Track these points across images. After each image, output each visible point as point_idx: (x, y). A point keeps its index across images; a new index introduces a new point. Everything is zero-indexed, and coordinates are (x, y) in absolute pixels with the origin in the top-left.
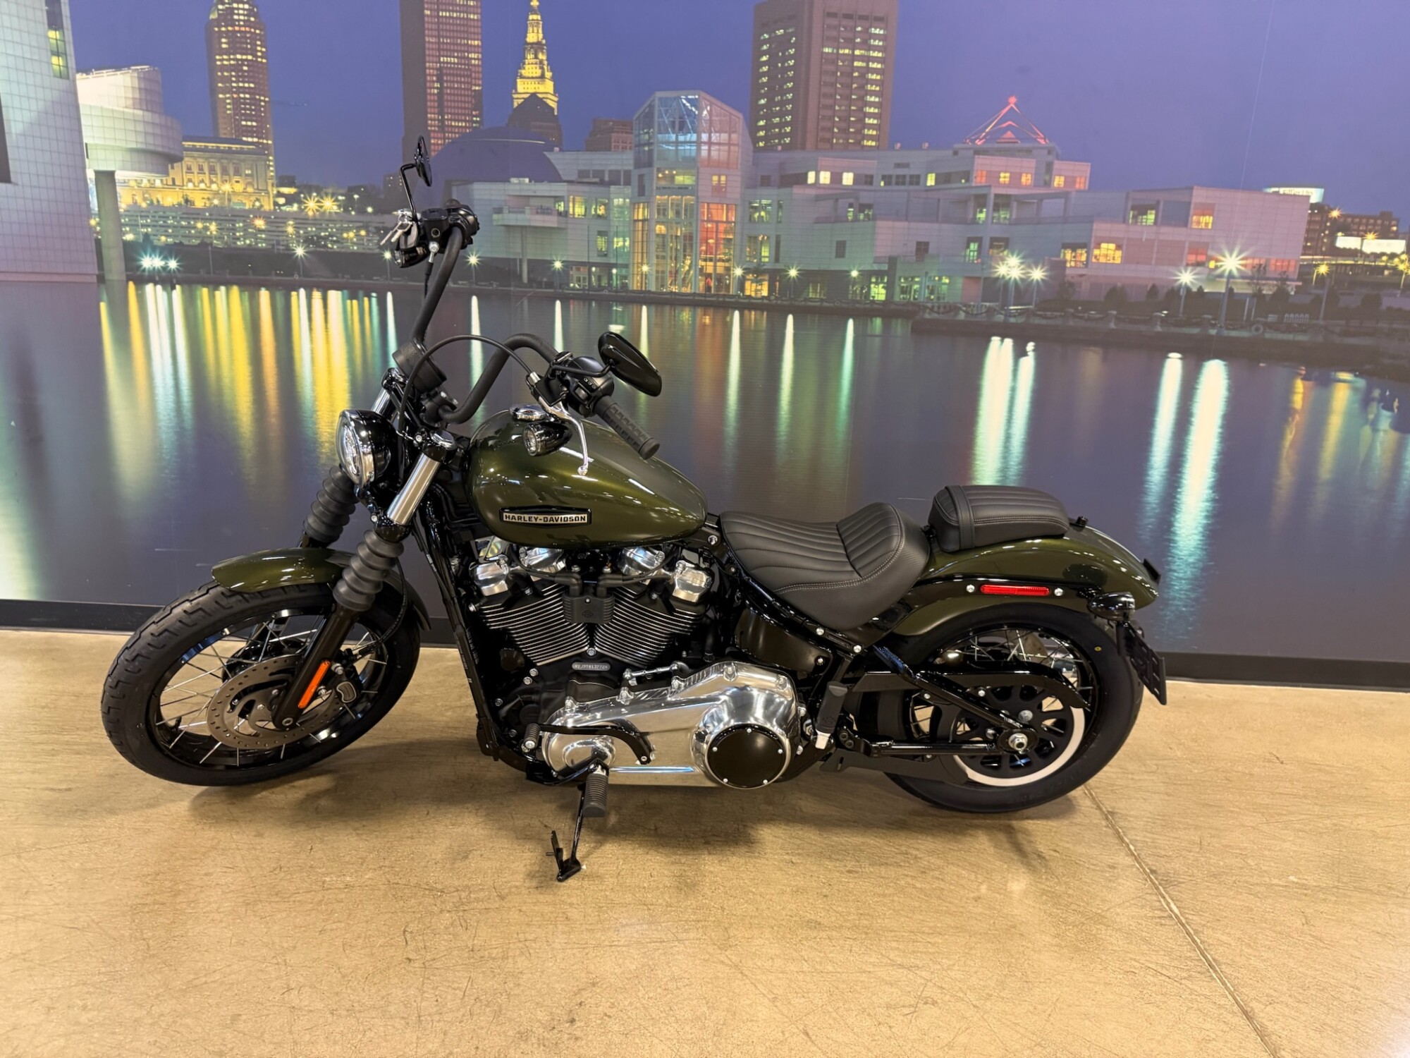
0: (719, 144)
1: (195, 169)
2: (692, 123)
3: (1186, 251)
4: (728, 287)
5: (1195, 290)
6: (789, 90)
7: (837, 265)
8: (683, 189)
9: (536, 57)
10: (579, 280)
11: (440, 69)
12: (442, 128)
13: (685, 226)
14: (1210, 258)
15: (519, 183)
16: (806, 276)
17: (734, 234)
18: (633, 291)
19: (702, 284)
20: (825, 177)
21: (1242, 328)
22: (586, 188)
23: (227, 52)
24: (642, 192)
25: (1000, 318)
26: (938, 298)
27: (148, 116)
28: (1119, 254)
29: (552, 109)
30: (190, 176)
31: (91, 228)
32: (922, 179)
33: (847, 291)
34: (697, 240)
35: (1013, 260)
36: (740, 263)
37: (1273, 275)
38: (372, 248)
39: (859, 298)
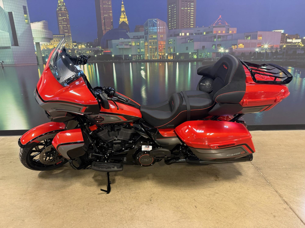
0: (161, 29)
1: (56, 41)
2: (156, 25)
3: (257, 44)
4: (165, 58)
5: (259, 52)
6: (175, 17)
7: (187, 52)
8: (155, 38)
9: (123, 14)
10: (134, 58)
11: (104, 17)
12: (105, 29)
13: (155, 46)
14: (262, 45)
15: (121, 39)
16: (181, 54)
17: (165, 47)
18: (146, 60)
19: (159, 57)
20: (183, 34)
21: (269, 59)
22: (135, 40)
23: (61, 17)
24: (146, 39)
26: (207, 57)
27: (46, 30)
28: (243, 46)
29: (127, 24)
30: (55, 42)
31: (35, 54)
32: (203, 33)
33: (189, 57)
34: (158, 49)
35: (222, 49)
36: (167, 52)
37: (275, 48)
38: (92, 54)
39: (191, 58)
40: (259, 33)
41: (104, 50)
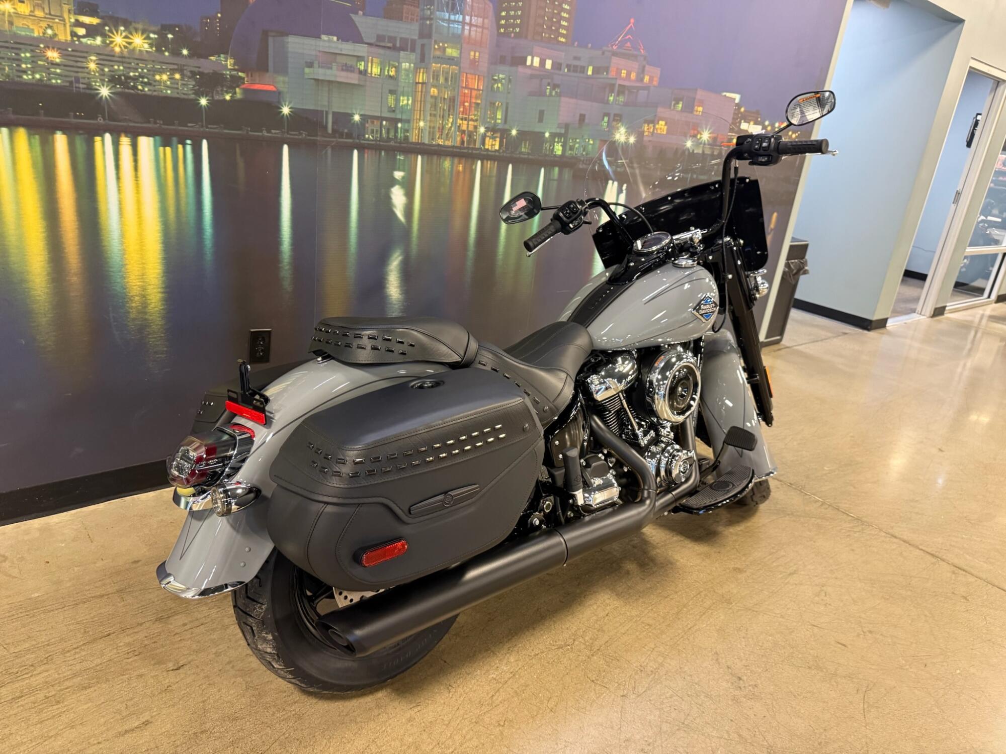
0: (476, 26)
2: (460, 6)
3: (690, 128)
4: (475, 141)
7: (538, 128)
8: (451, 60)
10: (372, 132)
13: (451, 90)
14: (699, 132)
15: (329, 41)
16: (522, 136)
17: (481, 101)
18: (412, 143)
19: (459, 139)
20: (537, 62)
22: (381, 51)
24: (423, 59)
25: (613, 167)
26: (587, 154)
28: (666, 128)
32: (586, 69)
33: (543, 147)
34: (457, 102)
35: (623, 130)
36: (484, 122)
37: (718, 143)
38: (187, 92)
39: (548, 153)
40: (700, 94)
41: (246, 79)
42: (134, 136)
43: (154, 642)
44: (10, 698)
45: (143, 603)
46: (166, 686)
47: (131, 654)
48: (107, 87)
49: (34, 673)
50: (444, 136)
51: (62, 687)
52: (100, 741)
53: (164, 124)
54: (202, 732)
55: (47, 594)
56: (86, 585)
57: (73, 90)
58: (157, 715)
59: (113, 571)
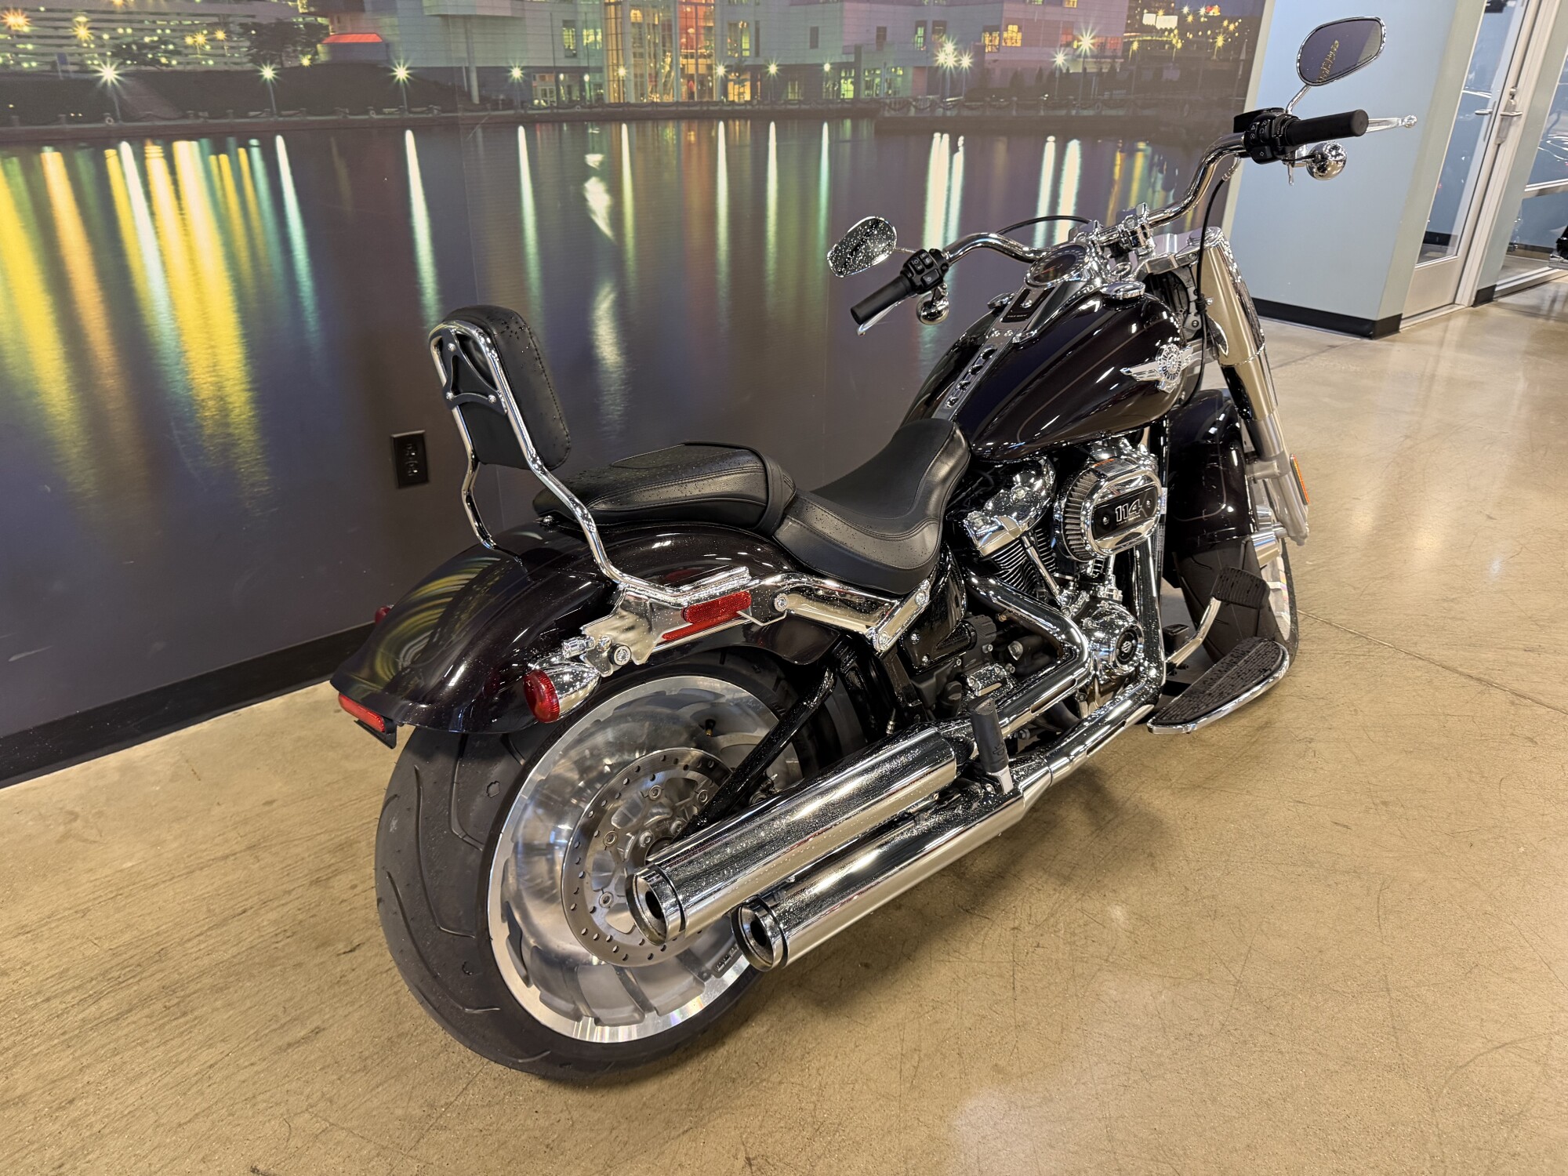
3: (1060, 31)
4: (711, 90)
5: (1064, 71)
7: (812, 58)
10: (544, 93)
13: (663, 10)
14: (1075, 38)
16: (786, 73)
17: (714, 23)
18: (610, 105)
21: (1090, 106)
25: (940, 112)
26: (895, 93)
28: (1020, 36)
33: (821, 89)
34: (676, 30)
35: (949, 47)
36: (722, 58)
37: (1108, 53)
38: (238, 60)
39: (831, 97)
41: (330, 28)
42: (167, 139)
43: (312, 916)
44: (114, 1014)
45: (290, 862)
46: (338, 975)
47: (280, 937)
48: (111, 65)
49: (143, 976)
50: (660, 87)
51: (188, 992)
52: (252, 1061)
53: (210, 118)
54: (399, 1036)
55: (146, 861)
56: (201, 843)
57: (58, 77)
58: (330, 1018)
59: (237, 819)
